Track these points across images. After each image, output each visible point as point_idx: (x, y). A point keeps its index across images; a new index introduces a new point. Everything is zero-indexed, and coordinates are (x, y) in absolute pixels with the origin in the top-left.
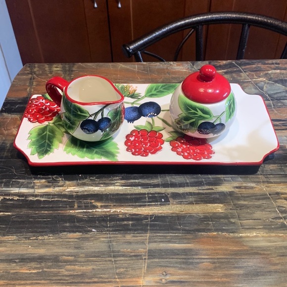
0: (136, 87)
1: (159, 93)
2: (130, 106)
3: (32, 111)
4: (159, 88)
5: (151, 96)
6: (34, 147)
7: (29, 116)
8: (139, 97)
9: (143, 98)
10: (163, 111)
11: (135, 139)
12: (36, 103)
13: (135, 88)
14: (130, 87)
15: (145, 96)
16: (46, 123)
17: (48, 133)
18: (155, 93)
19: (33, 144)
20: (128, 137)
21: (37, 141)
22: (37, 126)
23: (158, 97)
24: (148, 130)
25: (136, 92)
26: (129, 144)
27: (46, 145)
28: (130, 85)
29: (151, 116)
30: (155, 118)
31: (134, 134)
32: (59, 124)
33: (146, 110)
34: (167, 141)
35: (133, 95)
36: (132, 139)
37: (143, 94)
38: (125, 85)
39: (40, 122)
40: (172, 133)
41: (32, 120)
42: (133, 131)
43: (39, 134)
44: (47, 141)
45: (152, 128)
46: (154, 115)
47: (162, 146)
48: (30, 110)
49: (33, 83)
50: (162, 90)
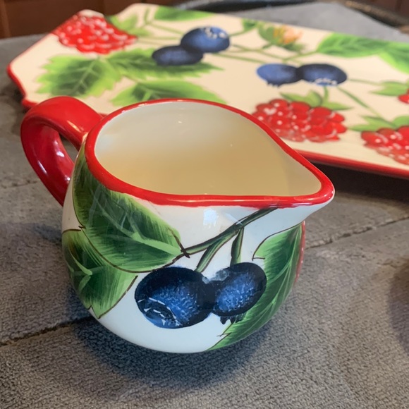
0: (300, 34)
1: (349, 49)
2: (279, 61)
5: (331, 53)
6: (49, 83)
7: (63, 34)
10: (353, 80)
11: (277, 113)
13: (296, 34)
15: (318, 51)
17: (90, 70)
18: (336, 47)
19: (50, 78)
20: (260, 107)
23: (346, 57)
24: (310, 104)
25: (299, 42)
26: (260, 119)
27: (77, 86)
29: (324, 84)
30: (332, 89)
31: (277, 105)
32: (118, 63)
36: (270, 112)
37: (312, 48)
38: (278, 25)
39: (83, 50)
40: (368, 120)
41: (66, 41)
42: (276, 101)
44: (81, 81)
45: (321, 102)
46: (331, 84)
47: (340, 135)
50: (356, 46)
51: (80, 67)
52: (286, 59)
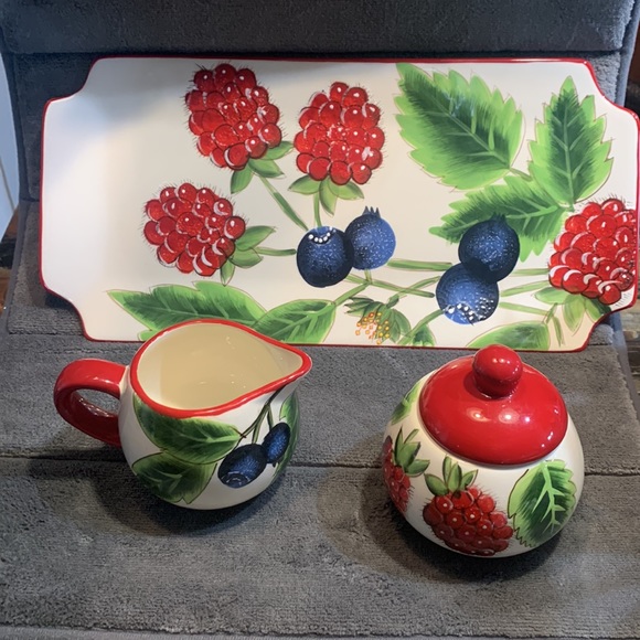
0: (358, 333)
1: (298, 314)
2: (374, 273)
3: (621, 238)
4: (298, 327)
5: (319, 306)
6: (592, 124)
7: (625, 219)
8: (350, 301)
9: (341, 300)
11: (361, 152)
12: (617, 270)
13: (363, 331)
14: (376, 334)
15: (335, 304)
16: (579, 208)
17: (568, 175)
18: (310, 314)
22: (598, 194)
24: (331, 183)
26: (374, 136)
27: (565, 135)
28: (374, 342)
29: (322, 231)
30: (312, 225)
31: (363, 168)
32: (547, 206)
33: (333, 253)
34: (287, 143)
35: (366, 309)
36: (367, 153)
37: (341, 310)
38: (388, 342)
40: (274, 170)
41: (616, 208)
43: (587, 165)
44: (566, 148)
45: (320, 190)
46: (315, 234)
47: (299, 129)
50: (291, 323)
51: (579, 175)
52: (368, 282)
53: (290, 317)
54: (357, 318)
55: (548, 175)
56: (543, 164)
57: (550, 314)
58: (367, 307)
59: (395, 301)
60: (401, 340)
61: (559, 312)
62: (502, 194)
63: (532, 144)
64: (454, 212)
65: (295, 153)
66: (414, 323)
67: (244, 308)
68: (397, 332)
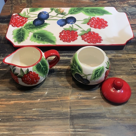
0: (64, 9)
1: (75, 12)
2: (61, 19)
3: (13, 22)
4: (75, 10)
5: (71, 13)
6: (15, 38)
7: (12, 24)
8: (65, 14)
9: (67, 15)
10: (77, 21)
11: (64, 34)
12: (15, 18)
13: (63, 10)
14: (61, 9)
15: (68, 14)
16: (21, 27)
17: (22, 32)
18: (73, 12)
19: (15, 37)
20: (60, 33)
21: (17, 35)
22: (16, 28)
23: (75, 14)
24: (70, 30)
26: (61, 37)
27: (21, 37)
28: (61, 8)
29: (71, 24)
30: (74, 24)
31: (64, 32)
32: (27, 28)
33: (69, 21)
34: (79, 35)
35: (63, 13)
36: (63, 34)
37: (67, 13)
38: (58, 8)
39: (18, 27)
40: (82, 32)
41: (13, 25)
42: (63, 31)
43: (17, 33)
44: (21, 36)
45: (72, 29)
46: (73, 23)
47: (77, 37)
48: (13, 21)
49: (13, 8)
50: (77, 10)
51: (20, 32)
52: (62, 17)
53: (77, 11)
54: (64, 12)
55: (26, 32)
56: (27, 33)
57: (28, 14)
58: (62, 14)
59: (57, 15)
60: (56, 9)
61: (27, 14)
62: (35, 29)
63: (28, 36)
64: (45, 27)
65: (78, 34)
66: (54, 11)
67: (86, 13)
68: (57, 10)
